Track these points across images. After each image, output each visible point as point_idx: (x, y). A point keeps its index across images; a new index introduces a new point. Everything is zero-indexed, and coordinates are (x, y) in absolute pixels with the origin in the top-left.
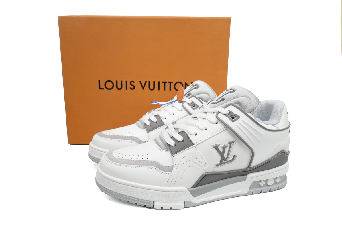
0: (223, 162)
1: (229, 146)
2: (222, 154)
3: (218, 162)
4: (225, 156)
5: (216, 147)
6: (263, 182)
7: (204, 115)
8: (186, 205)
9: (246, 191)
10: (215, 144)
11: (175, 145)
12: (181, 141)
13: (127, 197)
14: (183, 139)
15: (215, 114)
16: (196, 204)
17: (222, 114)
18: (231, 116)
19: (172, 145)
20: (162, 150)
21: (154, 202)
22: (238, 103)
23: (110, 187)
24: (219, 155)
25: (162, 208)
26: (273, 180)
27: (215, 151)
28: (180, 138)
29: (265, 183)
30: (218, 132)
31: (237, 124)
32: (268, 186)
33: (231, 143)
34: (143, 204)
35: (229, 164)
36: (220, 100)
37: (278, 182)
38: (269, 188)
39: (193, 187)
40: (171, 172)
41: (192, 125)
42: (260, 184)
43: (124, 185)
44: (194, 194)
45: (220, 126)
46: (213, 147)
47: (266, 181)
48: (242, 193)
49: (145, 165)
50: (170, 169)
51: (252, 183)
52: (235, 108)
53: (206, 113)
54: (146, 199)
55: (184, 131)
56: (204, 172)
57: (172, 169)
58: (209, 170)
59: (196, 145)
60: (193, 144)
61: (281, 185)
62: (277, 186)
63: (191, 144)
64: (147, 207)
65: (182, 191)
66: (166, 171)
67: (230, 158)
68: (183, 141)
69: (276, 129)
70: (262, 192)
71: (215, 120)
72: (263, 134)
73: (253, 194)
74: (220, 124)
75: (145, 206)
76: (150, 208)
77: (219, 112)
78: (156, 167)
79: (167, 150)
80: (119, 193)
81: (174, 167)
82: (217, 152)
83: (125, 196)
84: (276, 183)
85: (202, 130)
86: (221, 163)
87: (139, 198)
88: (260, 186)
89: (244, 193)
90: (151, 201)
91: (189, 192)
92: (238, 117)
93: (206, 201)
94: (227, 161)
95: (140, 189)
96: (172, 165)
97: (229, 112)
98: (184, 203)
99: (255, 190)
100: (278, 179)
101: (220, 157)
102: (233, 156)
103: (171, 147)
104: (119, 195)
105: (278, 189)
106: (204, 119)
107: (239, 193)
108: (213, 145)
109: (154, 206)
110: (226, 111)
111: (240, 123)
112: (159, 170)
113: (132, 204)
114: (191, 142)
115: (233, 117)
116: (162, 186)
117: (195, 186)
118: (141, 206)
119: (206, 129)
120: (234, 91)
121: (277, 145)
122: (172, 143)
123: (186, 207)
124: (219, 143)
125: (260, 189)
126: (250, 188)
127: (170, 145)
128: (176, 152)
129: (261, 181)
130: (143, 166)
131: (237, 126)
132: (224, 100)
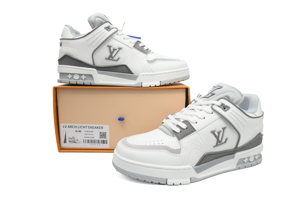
0: (219, 144)
1: (222, 130)
2: (217, 138)
3: (215, 144)
4: (220, 139)
5: (213, 132)
6: (246, 159)
7: (200, 108)
8: (193, 181)
9: (235, 167)
10: (212, 129)
11: (180, 132)
12: (185, 128)
13: (145, 177)
14: (187, 127)
15: (210, 106)
16: (199, 179)
17: (216, 105)
18: (224, 107)
19: (178, 132)
20: (169, 136)
21: (167, 179)
22: (227, 97)
23: (129, 169)
24: (216, 138)
25: (174, 184)
26: (253, 157)
27: (212, 135)
28: (184, 126)
29: (248, 160)
30: (214, 120)
31: (228, 113)
32: (250, 162)
33: (224, 129)
34: (157, 182)
35: (222, 145)
36: (210, 95)
37: (257, 159)
38: (251, 163)
39: (196, 165)
40: (180, 153)
41: (192, 116)
42: (244, 160)
43: (141, 167)
44: (198, 171)
45: (215, 115)
46: (211, 132)
47: (249, 158)
48: (232, 169)
49: (158, 149)
50: (178, 152)
51: (239, 160)
52: (226, 101)
53: (201, 105)
54: (160, 177)
55: (187, 120)
56: (205, 152)
57: (180, 151)
58: (208, 151)
59: (198, 131)
60: (195, 131)
61: (259, 161)
62: (256, 162)
63: (193, 130)
64: (161, 184)
65: (189, 169)
66: (175, 153)
67: (223, 141)
68: (187, 128)
69: (255, 116)
70: (246, 167)
71: (211, 111)
72: (247, 120)
73: (240, 169)
74: (214, 114)
75: (159, 184)
76: (163, 184)
77: (214, 104)
78: (167, 150)
79: (174, 136)
80: (138, 173)
81: (182, 149)
82: (214, 136)
83: (142, 176)
84: (255, 159)
85: (201, 119)
86: (217, 145)
87: (155, 177)
88: (244, 163)
89: (233, 169)
90: (164, 179)
91: (194, 169)
92: (229, 108)
93: (206, 176)
94: (221, 143)
95: (155, 169)
96: (180, 148)
97: (221, 104)
98: (191, 178)
99: (241, 166)
100: (256, 156)
101: (216, 140)
102: (225, 139)
103: (177, 134)
104: (137, 175)
105: (257, 165)
106: (201, 110)
107: (230, 169)
108: (211, 130)
109: (166, 183)
110: (219, 103)
111: (231, 112)
112: (169, 152)
113: (148, 183)
114: (194, 129)
115: (225, 108)
116: (173, 166)
117: (198, 164)
118: (156, 183)
119: (204, 118)
120: (221, 87)
121: (256, 129)
122: (178, 130)
123: (192, 182)
124: (215, 129)
125: (245, 165)
126: (238, 164)
127: (176, 132)
128: (182, 137)
129: (245, 159)
130: (156, 150)
131: (229, 115)
132: (214, 95)
